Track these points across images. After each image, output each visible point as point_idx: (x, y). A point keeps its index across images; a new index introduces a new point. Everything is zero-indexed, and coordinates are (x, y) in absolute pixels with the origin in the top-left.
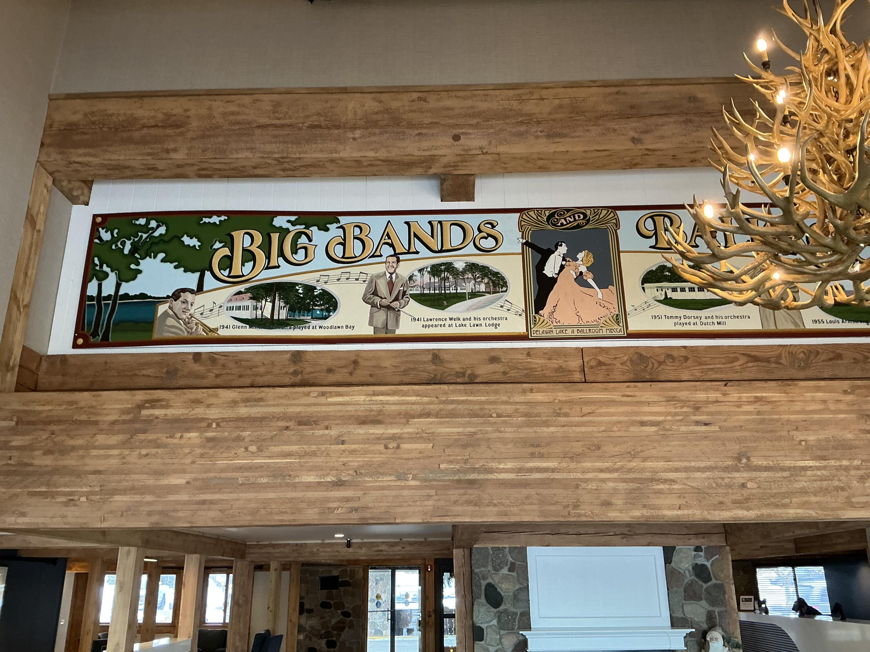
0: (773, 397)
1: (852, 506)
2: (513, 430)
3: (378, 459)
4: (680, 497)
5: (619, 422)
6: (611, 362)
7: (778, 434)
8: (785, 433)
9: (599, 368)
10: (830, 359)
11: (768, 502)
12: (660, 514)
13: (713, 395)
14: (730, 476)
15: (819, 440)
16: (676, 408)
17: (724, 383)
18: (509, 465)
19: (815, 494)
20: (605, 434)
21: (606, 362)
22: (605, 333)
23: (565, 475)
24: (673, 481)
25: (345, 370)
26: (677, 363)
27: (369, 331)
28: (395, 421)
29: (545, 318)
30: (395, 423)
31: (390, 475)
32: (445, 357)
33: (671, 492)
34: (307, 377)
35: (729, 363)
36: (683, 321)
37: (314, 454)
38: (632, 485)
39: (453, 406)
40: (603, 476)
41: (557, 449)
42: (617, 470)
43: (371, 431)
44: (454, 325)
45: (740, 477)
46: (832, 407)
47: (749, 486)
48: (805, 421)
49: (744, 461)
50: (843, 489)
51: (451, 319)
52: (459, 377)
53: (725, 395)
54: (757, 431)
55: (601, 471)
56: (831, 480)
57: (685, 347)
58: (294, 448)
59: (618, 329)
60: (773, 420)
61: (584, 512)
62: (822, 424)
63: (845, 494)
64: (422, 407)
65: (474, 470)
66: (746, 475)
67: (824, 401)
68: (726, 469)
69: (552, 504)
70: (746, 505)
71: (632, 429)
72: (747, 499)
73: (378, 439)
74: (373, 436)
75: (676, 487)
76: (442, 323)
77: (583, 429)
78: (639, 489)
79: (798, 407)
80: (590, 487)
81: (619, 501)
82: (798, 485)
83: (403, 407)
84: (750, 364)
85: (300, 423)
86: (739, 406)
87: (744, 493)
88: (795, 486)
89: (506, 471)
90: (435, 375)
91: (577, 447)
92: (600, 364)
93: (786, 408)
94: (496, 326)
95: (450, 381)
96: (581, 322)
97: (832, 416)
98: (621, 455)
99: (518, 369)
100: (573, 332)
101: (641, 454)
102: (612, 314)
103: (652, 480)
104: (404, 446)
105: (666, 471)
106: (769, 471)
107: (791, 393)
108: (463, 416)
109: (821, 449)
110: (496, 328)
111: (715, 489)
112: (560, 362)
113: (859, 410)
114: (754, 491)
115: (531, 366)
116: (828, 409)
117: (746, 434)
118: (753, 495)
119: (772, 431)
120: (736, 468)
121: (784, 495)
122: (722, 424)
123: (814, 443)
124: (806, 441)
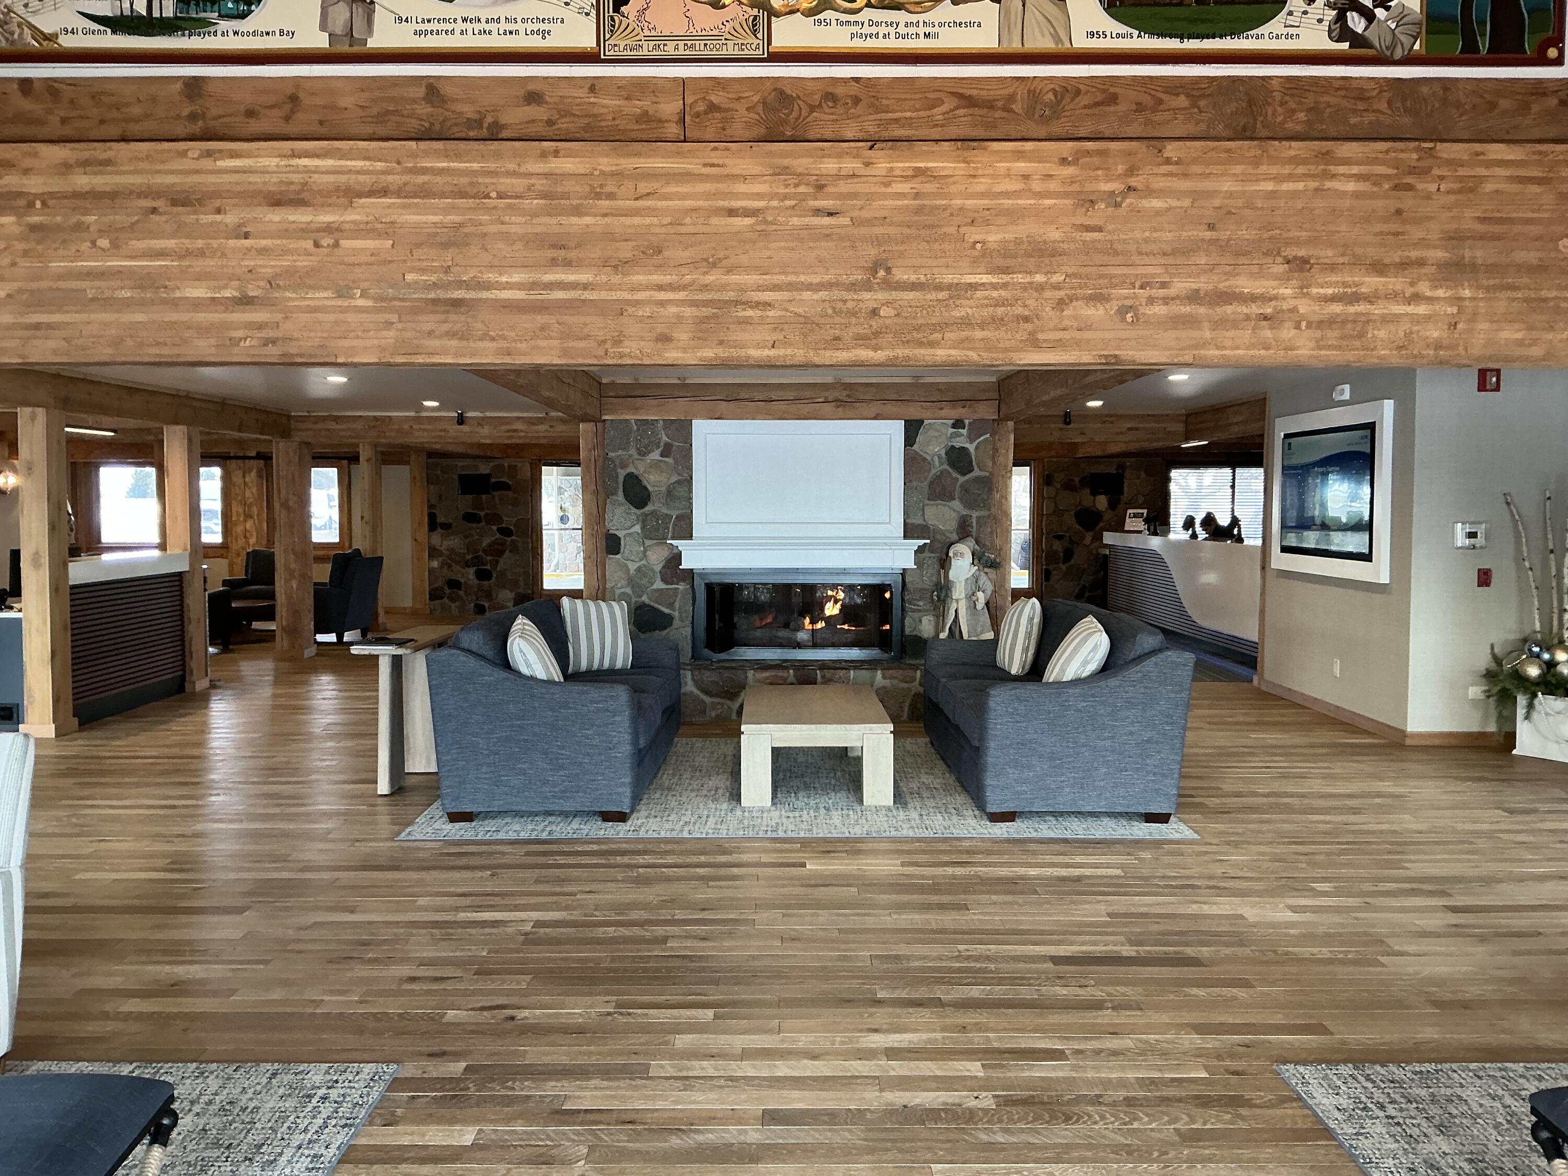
0: (943, 168)
1: (1034, 343)
2: (524, 220)
3: (304, 263)
4: (775, 329)
5: (694, 210)
6: (731, 106)
7: (943, 230)
8: (952, 230)
9: (710, 116)
10: (1097, 104)
11: (909, 337)
12: (743, 354)
13: (850, 165)
14: (855, 297)
15: (1004, 244)
16: (787, 186)
17: (870, 144)
18: (516, 278)
19: (982, 326)
20: (672, 230)
21: (723, 106)
22: (731, 50)
23: (603, 295)
24: (768, 305)
25: (275, 112)
26: (840, 110)
27: (321, 41)
28: (330, 201)
29: (630, 21)
30: (330, 205)
31: (326, 289)
32: (450, 90)
33: (762, 321)
34: (212, 123)
35: (925, 110)
36: (866, 30)
37: (201, 253)
38: (707, 311)
39: (426, 178)
40: (663, 296)
41: (596, 253)
42: (684, 288)
43: (291, 218)
44: (470, 32)
45: (870, 298)
46: (1037, 186)
47: (882, 313)
48: (988, 209)
49: (882, 273)
50: (1026, 319)
51: (465, 20)
52: (473, 129)
53: (867, 164)
54: (909, 227)
55: (660, 288)
56: (1011, 305)
57: (857, 80)
58: (171, 243)
59: (754, 47)
60: (936, 207)
61: (629, 350)
62: (1015, 215)
63: (1029, 326)
64: (374, 178)
65: (460, 284)
66: (881, 296)
67: (1026, 177)
68: (853, 287)
69: (581, 339)
70: (874, 342)
71: (715, 221)
72: (877, 334)
73: (304, 231)
74: (293, 226)
75: (772, 313)
76: (449, 27)
77: (637, 220)
78: (715, 316)
79: (981, 185)
80: (641, 313)
81: (682, 336)
82: (957, 313)
83: (343, 178)
84: (961, 112)
85: (174, 203)
86: (887, 185)
87: (873, 323)
88: (953, 313)
89: (509, 286)
90: (432, 124)
91: (625, 251)
92: (713, 108)
93: (961, 188)
94: (544, 34)
95: (457, 136)
96: (691, 29)
97: (1032, 202)
98: (693, 264)
99: (574, 115)
100: (677, 48)
101: (724, 262)
102: (747, 16)
103: (737, 303)
104: (344, 243)
105: (759, 289)
106: (917, 290)
107: (974, 162)
108: (443, 195)
109: (1005, 256)
110: (544, 38)
111: (832, 317)
112: (646, 104)
113: (1079, 193)
114: (888, 321)
115: (595, 111)
116: (1030, 190)
117: (893, 231)
118: (887, 327)
119: (933, 226)
120: (867, 286)
121: (934, 328)
122: (856, 214)
123: (995, 246)
124: (983, 242)
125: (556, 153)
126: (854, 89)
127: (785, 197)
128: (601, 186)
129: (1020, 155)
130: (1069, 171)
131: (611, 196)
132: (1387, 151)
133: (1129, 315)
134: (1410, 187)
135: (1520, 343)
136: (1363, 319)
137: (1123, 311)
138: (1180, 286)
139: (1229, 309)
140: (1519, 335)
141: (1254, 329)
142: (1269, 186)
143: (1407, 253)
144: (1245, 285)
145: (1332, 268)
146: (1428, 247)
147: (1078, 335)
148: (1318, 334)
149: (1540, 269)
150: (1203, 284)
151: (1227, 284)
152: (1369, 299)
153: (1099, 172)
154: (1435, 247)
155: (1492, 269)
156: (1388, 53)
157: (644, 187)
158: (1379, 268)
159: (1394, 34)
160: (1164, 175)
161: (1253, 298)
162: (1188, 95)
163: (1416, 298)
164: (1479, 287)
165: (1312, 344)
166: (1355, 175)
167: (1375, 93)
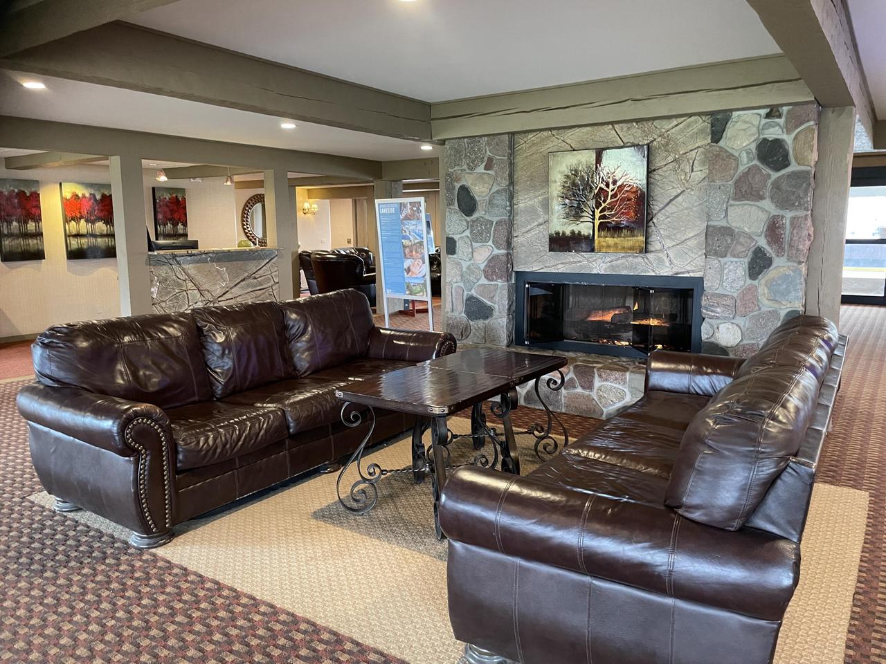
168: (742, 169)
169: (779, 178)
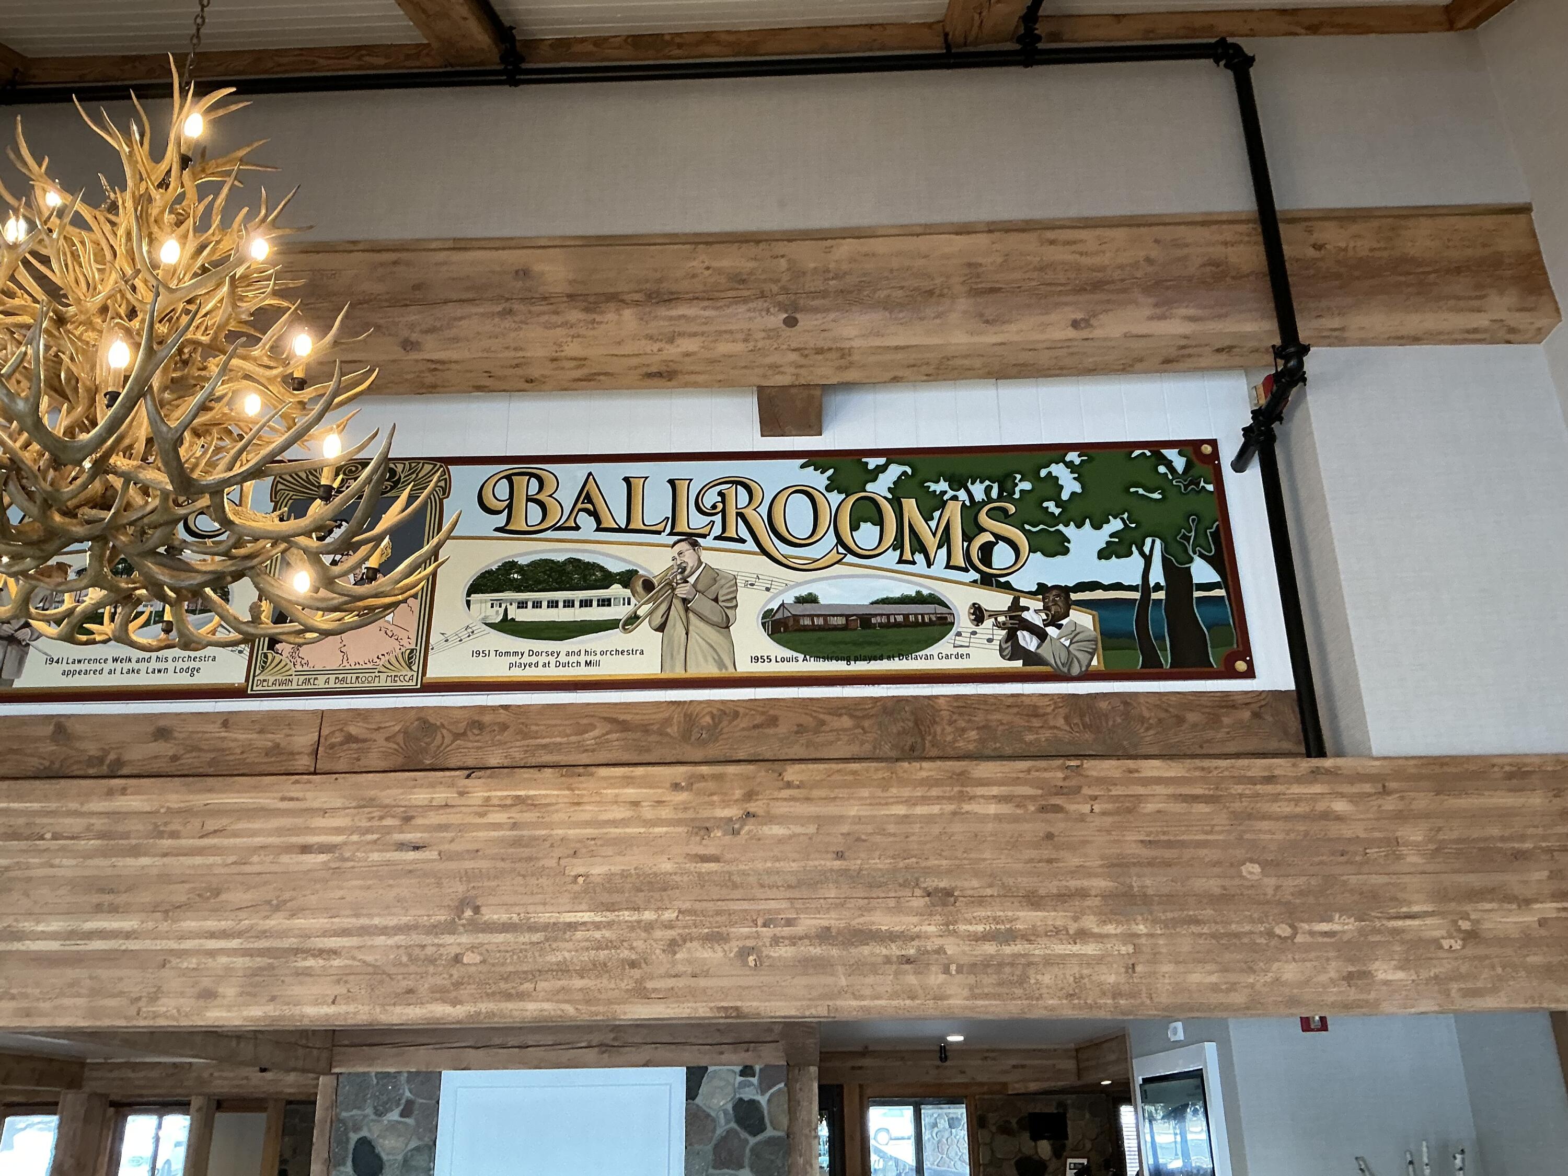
0: (546, 796)
1: (641, 993)
2: (74, 862)
4: (338, 982)
5: (265, 847)
6: (369, 736)
7: (541, 863)
8: (552, 863)
9: (345, 747)
11: (494, 988)
12: (298, 1012)
13: (442, 795)
14: (436, 941)
15: (610, 877)
16: (371, 819)
17: (467, 772)
18: (55, 926)
19: (582, 973)
20: (234, 869)
21: (361, 737)
22: (383, 682)
23: (148, 944)
24: (334, 952)
26: (486, 736)
29: (283, 658)
32: (79, 728)
33: (324, 972)
35: (576, 734)
36: (526, 659)
38: (260, 961)
40: (214, 944)
41: (146, 897)
42: (239, 934)
44: (118, 671)
45: (452, 943)
46: (648, 813)
47: (465, 960)
48: (593, 839)
49: (468, 913)
50: (633, 964)
51: (115, 660)
52: (92, 766)
54: (503, 860)
55: (212, 935)
56: (615, 948)
57: (506, 707)
59: (408, 677)
60: (536, 838)
61: (164, 1009)
62: (623, 844)
63: (636, 973)
66: (465, 939)
67: (636, 804)
68: (434, 929)
69: (112, 996)
70: (454, 994)
71: (285, 859)
72: (457, 985)
75: (336, 962)
76: (98, 667)
77: (198, 860)
78: (271, 967)
79: (588, 812)
80: (185, 965)
81: (229, 991)
82: (553, 958)
84: (614, 736)
86: (482, 815)
87: (455, 972)
88: (548, 958)
89: (44, 936)
91: (180, 894)
92: (350, 739)
93: (561, 816)
94: (193, 671)
95: (75, 773)
96: (345, 663)
97: (642, 830)
98: (253, 907)
99: (201, 750)
100: (327, 681)
101: (288, 904)
102: (403, 650)
103: (296, 951)
105: (325, 934)
106: (507, 931)
107: (579, 789)
109: (610, 891)
110: (192, 675)
111: (406, 965)
112: (278, 737)
113: (693, 820)
114: (473, 969)
115: (225, 745)
116: (639, 817)
117: (483, 864)
118: (470, 977)
119: (530, 859)
120: (450, 928)
121: (527, 976)
122: (446, 847)
123: (599, 880)
124: (586, 876)
125: (124, 791)
126: (503, 716)
127: (368, 831)
128: (166, 824)
129: (629, 781)
130: (683, 796)
131: (174, 835)
132: (1029, 771)
133: (751, 958)
134: (1058, 809)
135: (1215, 988)
136: (1023, 961)
137: (744, 953)
138: (808, 923)
139: (866, 950)
140: (1214, 979)
141: (896, 973)
142: (901, 810)
143: (1064, 883)
144: (884, 922)
145: (981, 901)
146: (1090, 875)
147: (692, 982)
148: (971, 979)
149: (1223, 899)
150: (832, 920)
151: (861, 920)
152: (1028, 937)
153: (715, 798)
154: (1096, 875)
155: (1169, 899)
156: (1065, 670)
157: (211, 824)
158: (1033, 900)
159: (1069, 652)
160: (785, 799)
161: (892, 937)
162: (851, 716)
163: (1082, 935)
164: (1155, 921)
165: (966, 992)
166: (994, 796)
167: (1049, 710)
168: (720, 1132)
169: (757, 1144)
